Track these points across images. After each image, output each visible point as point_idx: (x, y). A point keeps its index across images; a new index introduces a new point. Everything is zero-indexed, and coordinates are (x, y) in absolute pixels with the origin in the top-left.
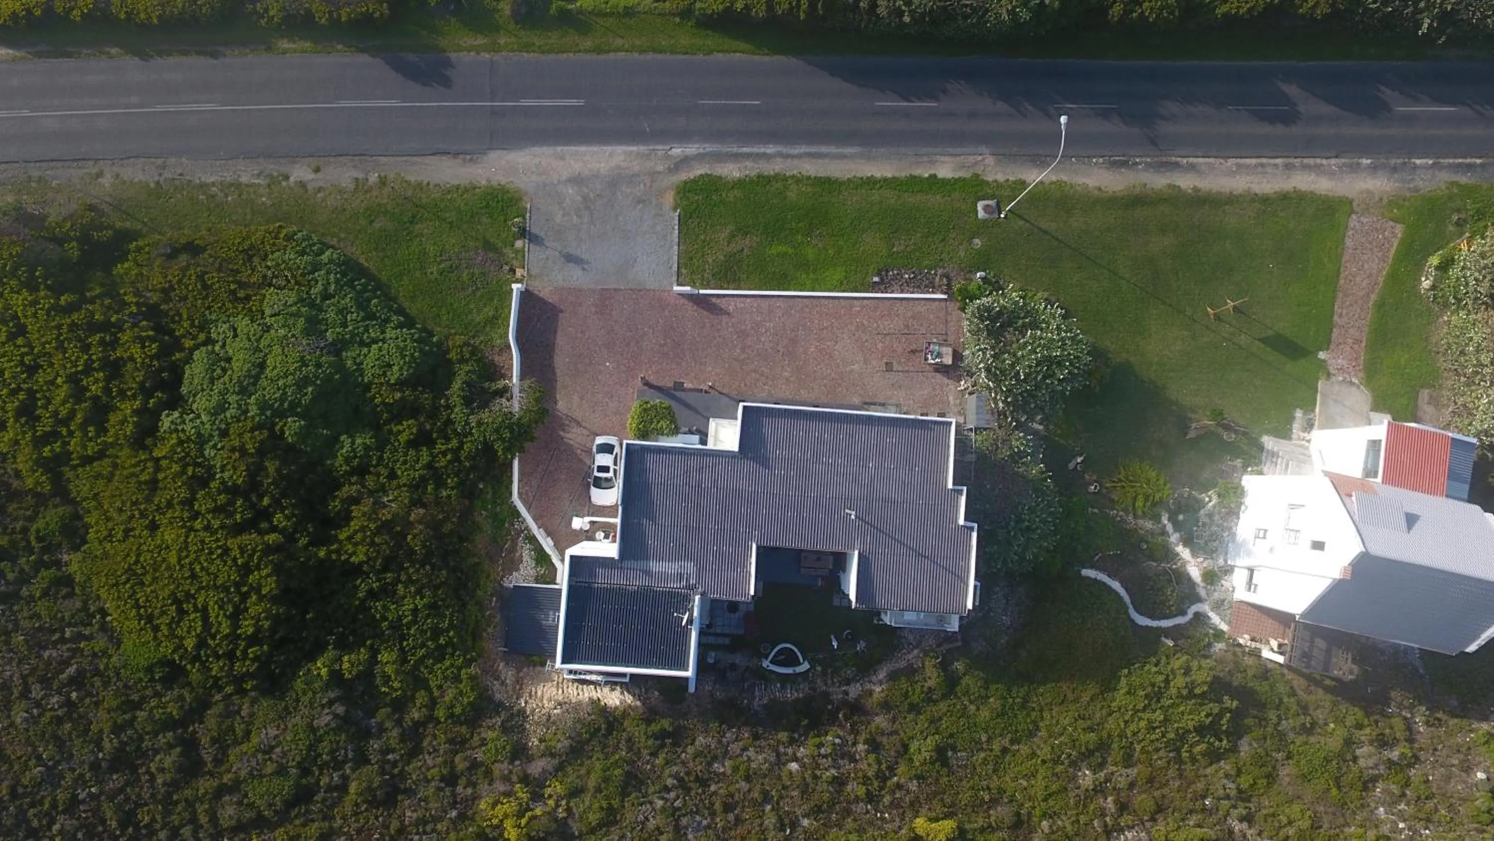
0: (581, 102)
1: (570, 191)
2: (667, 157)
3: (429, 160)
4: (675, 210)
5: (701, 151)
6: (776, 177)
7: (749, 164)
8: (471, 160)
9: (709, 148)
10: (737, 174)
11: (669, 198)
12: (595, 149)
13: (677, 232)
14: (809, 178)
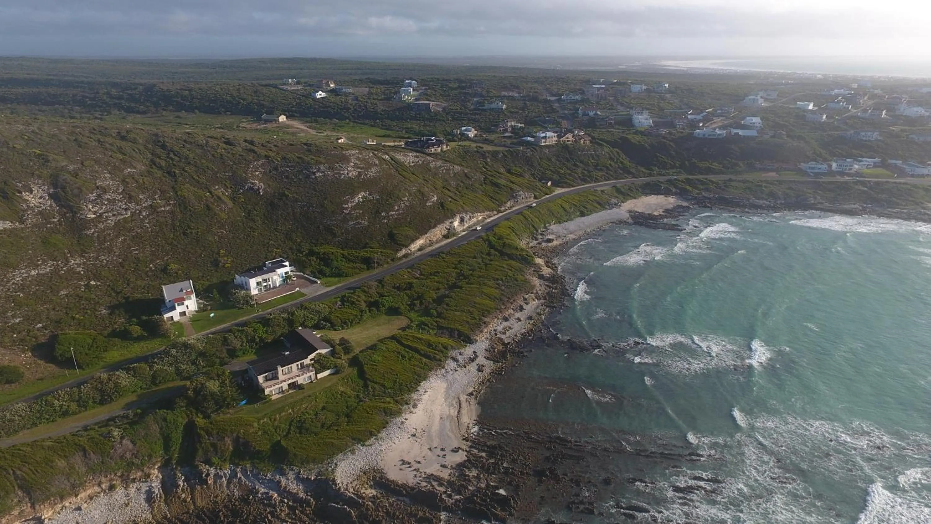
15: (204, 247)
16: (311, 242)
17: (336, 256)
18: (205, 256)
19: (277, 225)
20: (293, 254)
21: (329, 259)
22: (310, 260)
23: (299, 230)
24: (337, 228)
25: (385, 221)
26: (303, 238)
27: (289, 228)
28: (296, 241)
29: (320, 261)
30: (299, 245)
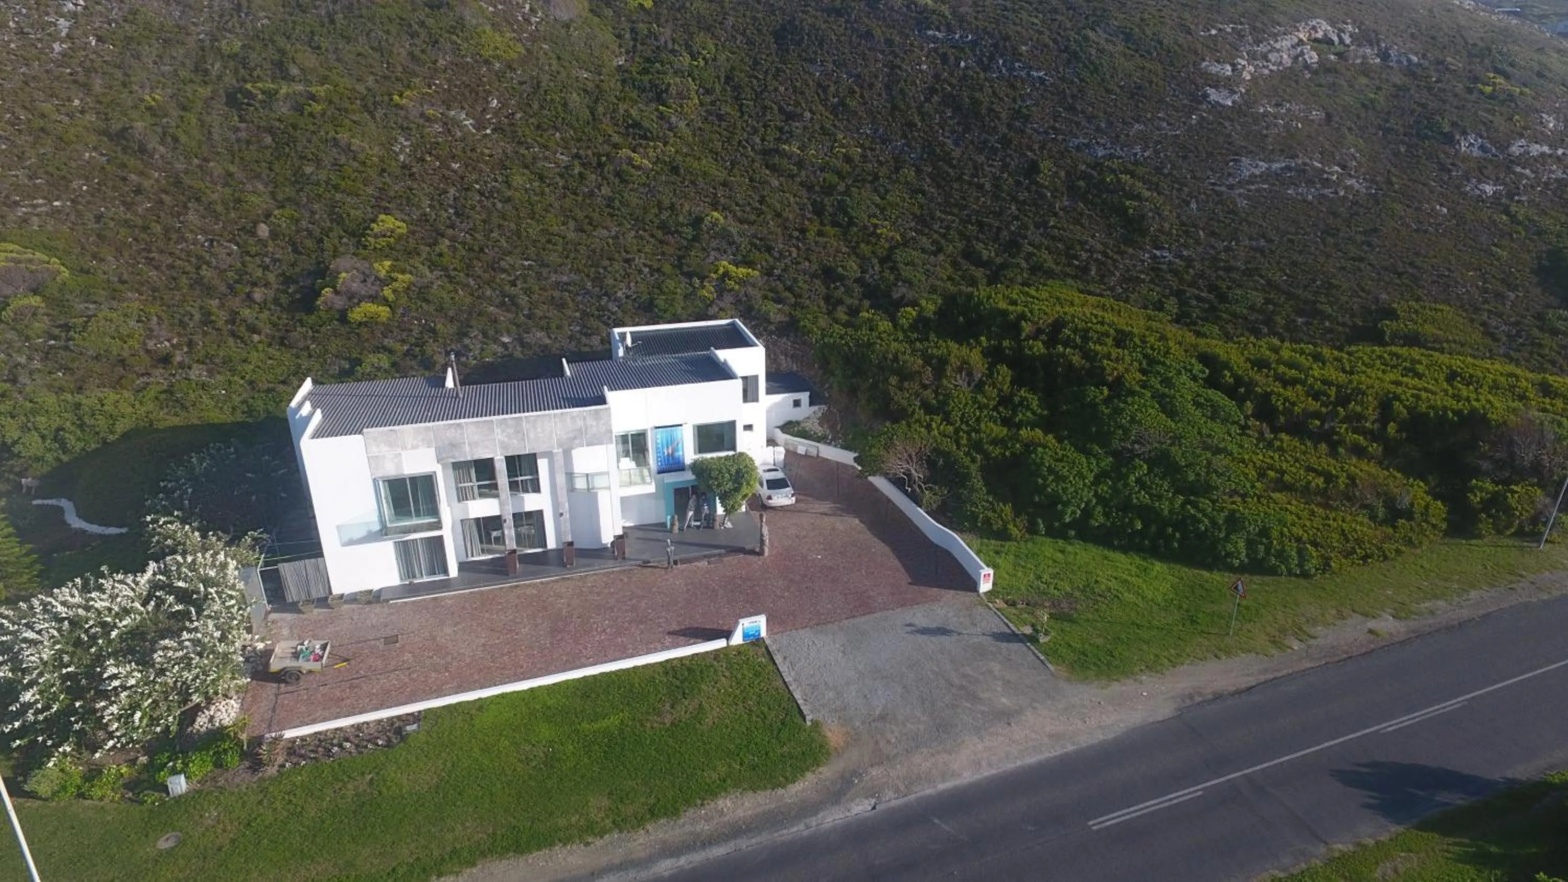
0: (1096, 824)
1: (1004, 700)
2: (874, 792)
3: (1251, 681)
4: (816, 724)
5: (813, 821)
6: (640, 822)
7: (704, 827)
8: (1191, 697)
9: (797, 830)
10: (725, 803)
11: (834, 735)
12: (1010, 766)
13: (797, 696)
14: (565, 841)
15: (299, 180)
16: (970, 255)
17: (1150, 364)
18: (274, 235)
19: (784, 136)
20: (832, 303)
21: (1096, 376)
22: (940, 366)
23: (909, 173)
24: (1156, 188)
25: (1489, 189)
26: (923, 222)
27: (848, 159)
28: (871, 235)
29: (1017, 382)
30: (887, 260)
